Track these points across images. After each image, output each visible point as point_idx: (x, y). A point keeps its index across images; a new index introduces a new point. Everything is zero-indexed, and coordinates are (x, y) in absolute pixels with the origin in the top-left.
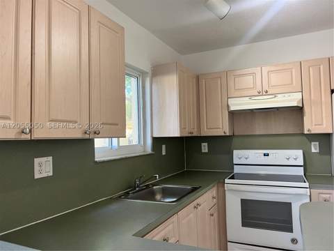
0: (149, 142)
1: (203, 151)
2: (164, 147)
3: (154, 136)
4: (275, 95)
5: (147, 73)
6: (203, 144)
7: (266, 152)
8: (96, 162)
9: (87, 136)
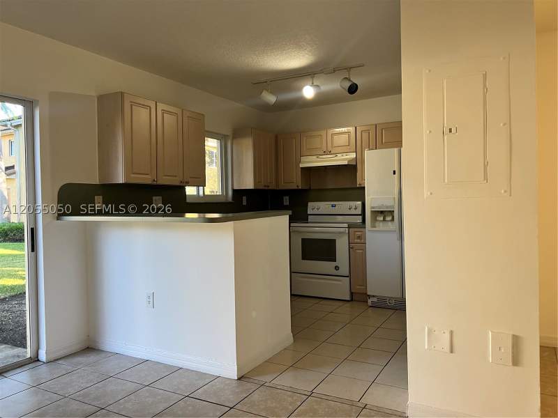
0: (230, 193)
1: (285, 204)
2: (244, 198)
3: (235, 188)
4: (336, 154)
5: (228, 136)
6: (285, 198)
7: (333, 203)
8: (188, 203)
9: (181, 184)
